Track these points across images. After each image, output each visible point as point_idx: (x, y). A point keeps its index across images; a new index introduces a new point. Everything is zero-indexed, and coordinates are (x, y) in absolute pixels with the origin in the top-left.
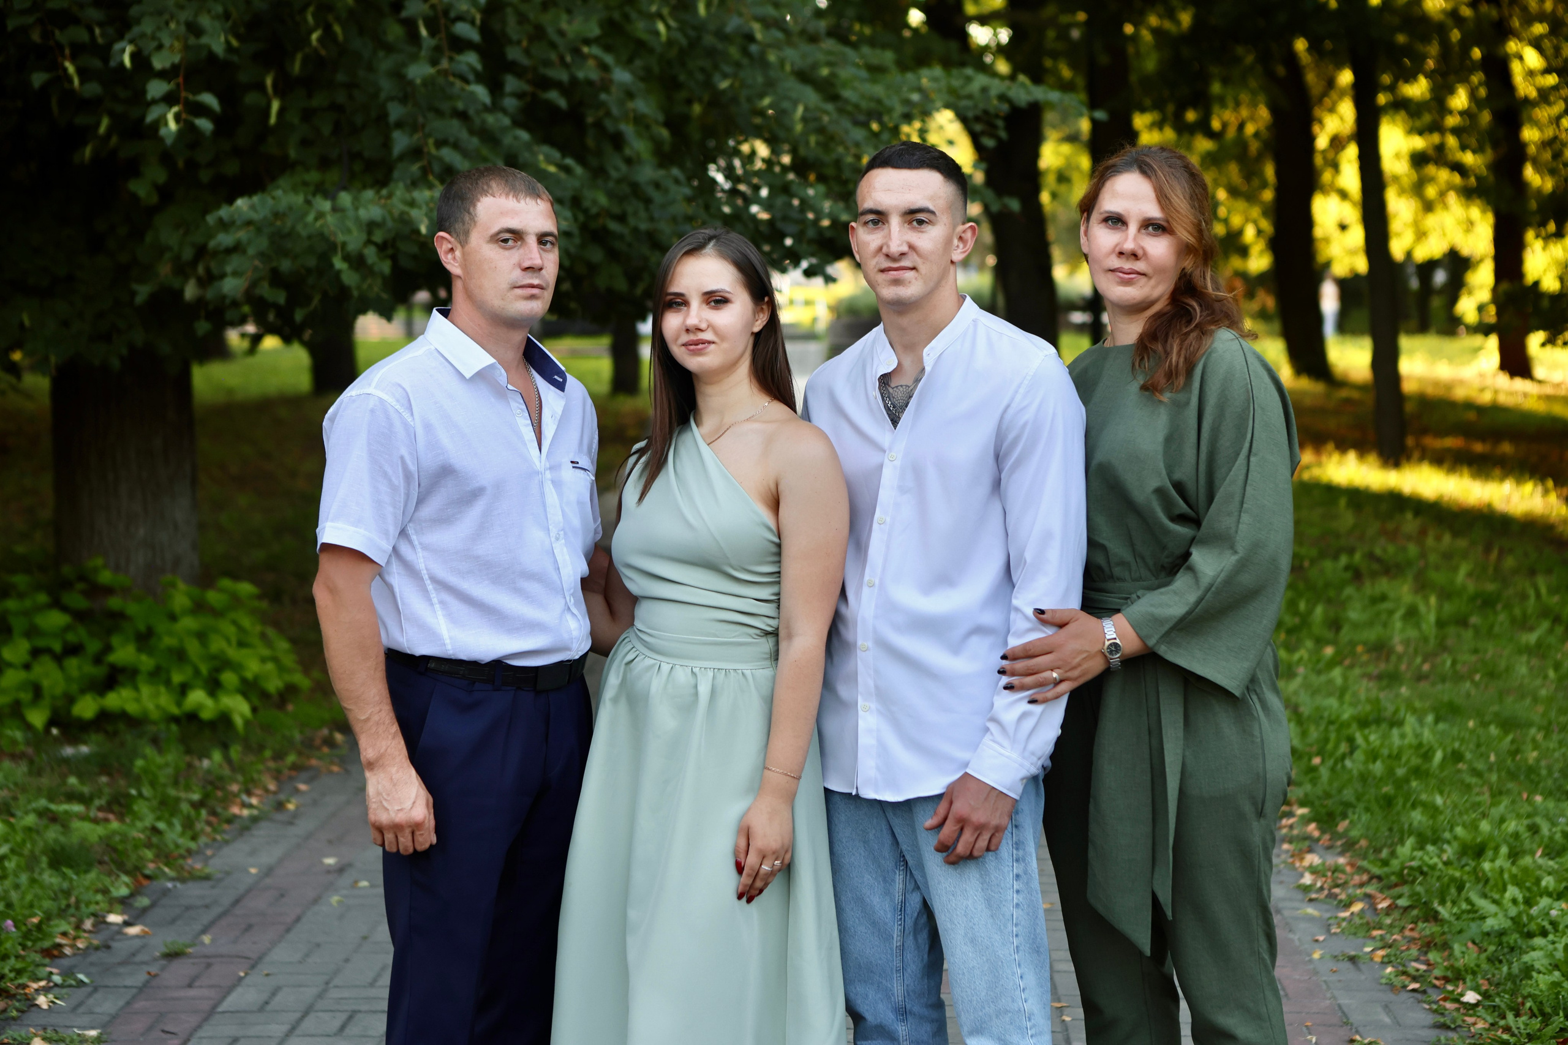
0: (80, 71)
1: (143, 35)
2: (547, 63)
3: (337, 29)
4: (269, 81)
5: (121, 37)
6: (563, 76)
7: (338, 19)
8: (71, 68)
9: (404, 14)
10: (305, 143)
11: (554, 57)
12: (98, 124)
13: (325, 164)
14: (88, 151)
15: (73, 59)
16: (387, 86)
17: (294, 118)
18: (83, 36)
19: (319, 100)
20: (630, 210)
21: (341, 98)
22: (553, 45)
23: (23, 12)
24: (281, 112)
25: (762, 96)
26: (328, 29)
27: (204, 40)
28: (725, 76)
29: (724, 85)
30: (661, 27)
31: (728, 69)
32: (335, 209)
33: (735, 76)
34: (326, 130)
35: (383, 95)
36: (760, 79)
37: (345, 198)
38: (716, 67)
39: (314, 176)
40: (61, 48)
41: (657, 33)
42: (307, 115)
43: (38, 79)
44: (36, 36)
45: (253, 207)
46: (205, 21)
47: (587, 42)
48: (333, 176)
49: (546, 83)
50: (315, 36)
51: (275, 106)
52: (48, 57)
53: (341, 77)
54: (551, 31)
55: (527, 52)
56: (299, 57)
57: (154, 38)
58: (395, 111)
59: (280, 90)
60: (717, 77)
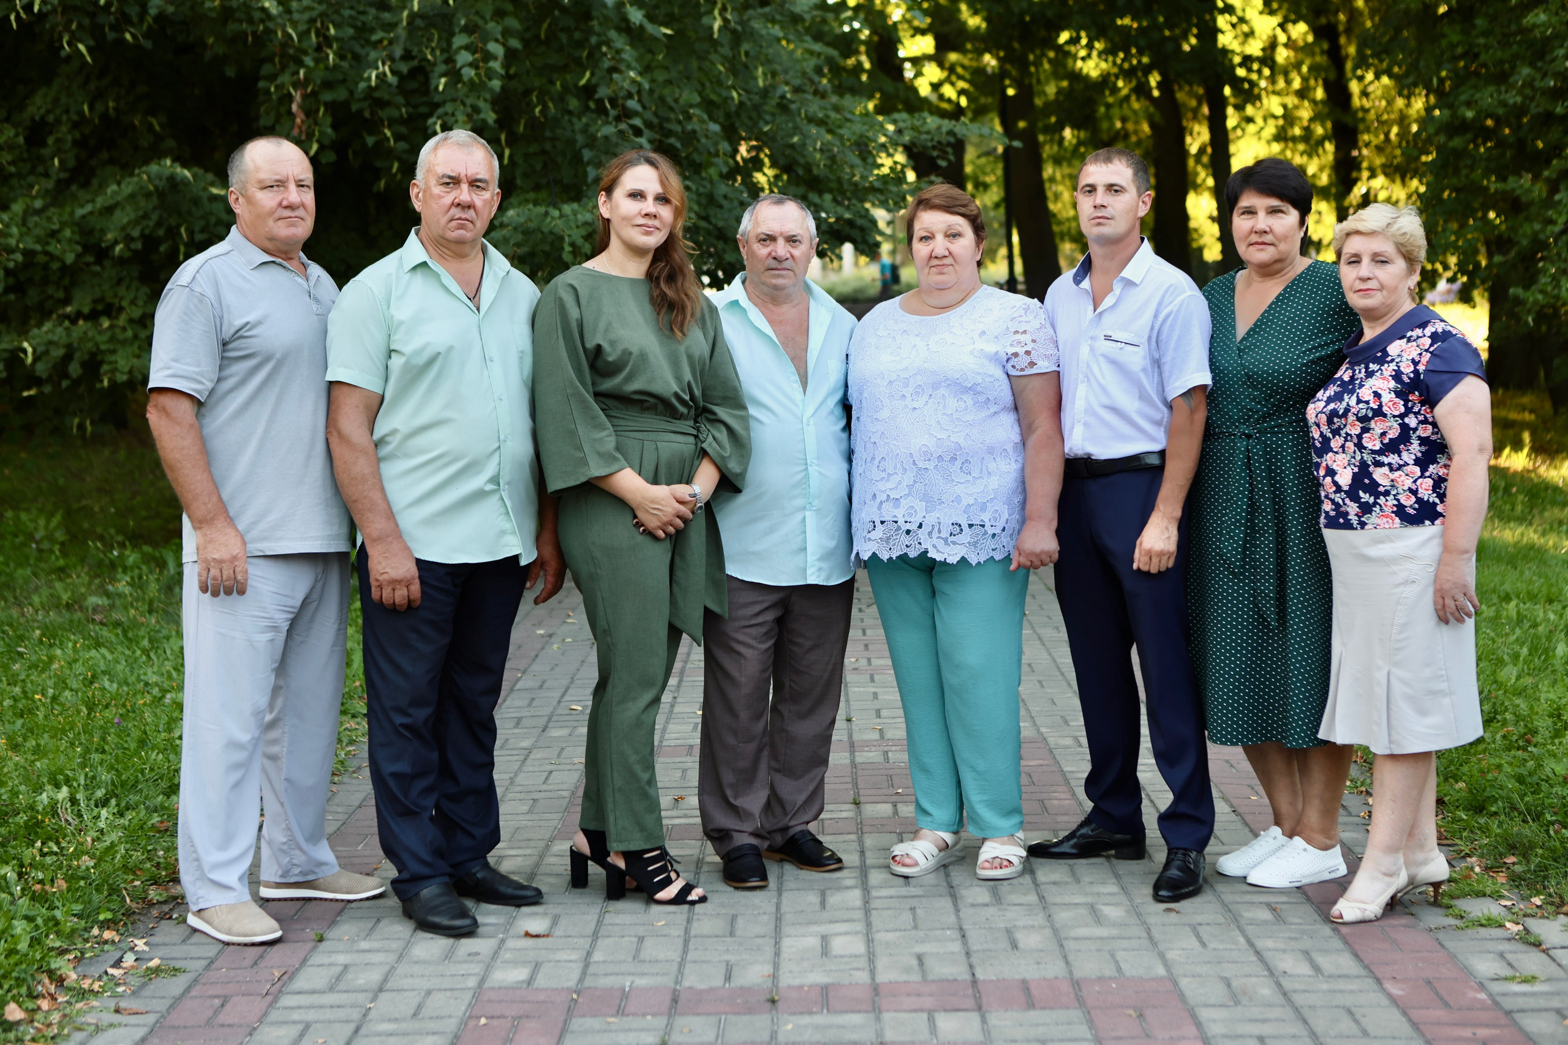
0: (393, 134)
1: (446, 114)
2: (668, 120)
3: (551, 105)
4: (503, 137)
5: (430, 115)
6: (679, 129)
7: (551, 99)
8: (388, 133)
9: (597, 96)
10: (525, 175)
11: (672, 116)
12: (391, 167)
13: (537, 188)
14: (382, 184)
15: (389, 127)
16: (580, 139)
17: (519, 160)
18: (395, 113)
19: (533, 148)
20: (712, 213)
21: (548, 146)
22: (671, 109)
23: (360, 100)
24: (511, 156)
25: (792, 136)
26: (545, 108)
27: (482, 116)
28: (767, 123)
29: (766, 128)
30: (735, 94)
31: (768, 118)
32: (561, 216)
33: (773, 122)
34: (539, 167)
35: (578, 145)
36: (790, 125)
37: (567, 208)
38: (760, 117)
39: (532, 195)
40: (382, 121)
41: (732, 98)
42: (527, 156)
43: (370, 141)
44: (367, 114)
45: (518, 215)
46: (481, 104)
47: (691, 106)
48: (543, 195)
49: (670, 133)
50: (537, 110)
51: (507, 152)
52: (374, 126)
53: (548, 134)
54: (669, 100)
55: (656, 114)
56: (522, 122)
57: (453, 115)
58: (587, 154)
59: (509, 144)
60: (761, 123)
